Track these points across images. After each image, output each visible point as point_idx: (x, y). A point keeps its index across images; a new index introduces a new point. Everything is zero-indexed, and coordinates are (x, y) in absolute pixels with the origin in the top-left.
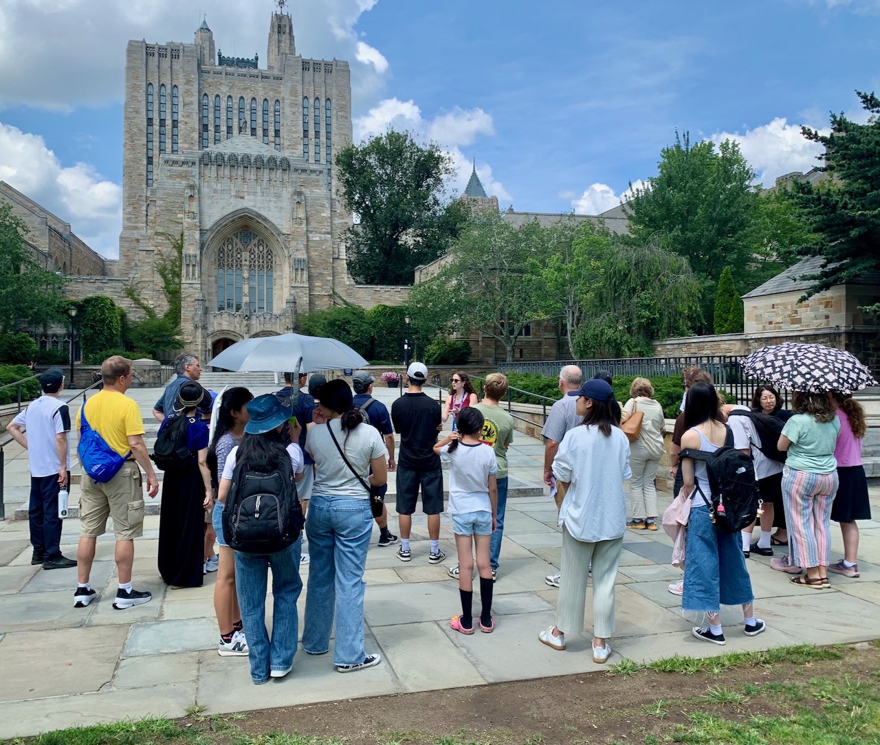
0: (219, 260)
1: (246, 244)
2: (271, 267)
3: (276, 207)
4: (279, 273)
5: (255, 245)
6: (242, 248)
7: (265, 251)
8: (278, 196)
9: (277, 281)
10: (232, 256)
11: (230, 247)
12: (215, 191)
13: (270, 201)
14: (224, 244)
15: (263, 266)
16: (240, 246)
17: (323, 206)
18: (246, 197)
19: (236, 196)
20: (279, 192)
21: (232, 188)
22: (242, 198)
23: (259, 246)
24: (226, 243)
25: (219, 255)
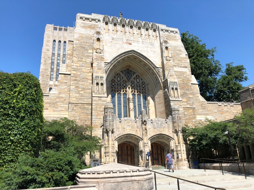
0: (112, 88)
1: (128, 78)
3: (151, 51)
4: (151, 96)
5: (134, 78)
6: (126, 80)
7: (141, 82)
8: (152, 44)
9: (150, 101)
10: (120, 85)
11: (119, 79)
12: (113, 39)
13: (148, 47)
16: (125, 78)
17: (181, 51)
18: (132, 44)
19: (126, 43)
20: (152, 42)
21: (124, 38)
22: (130, 44)
23: (136, 79)
24: (116, 77)
25: (112, 84)
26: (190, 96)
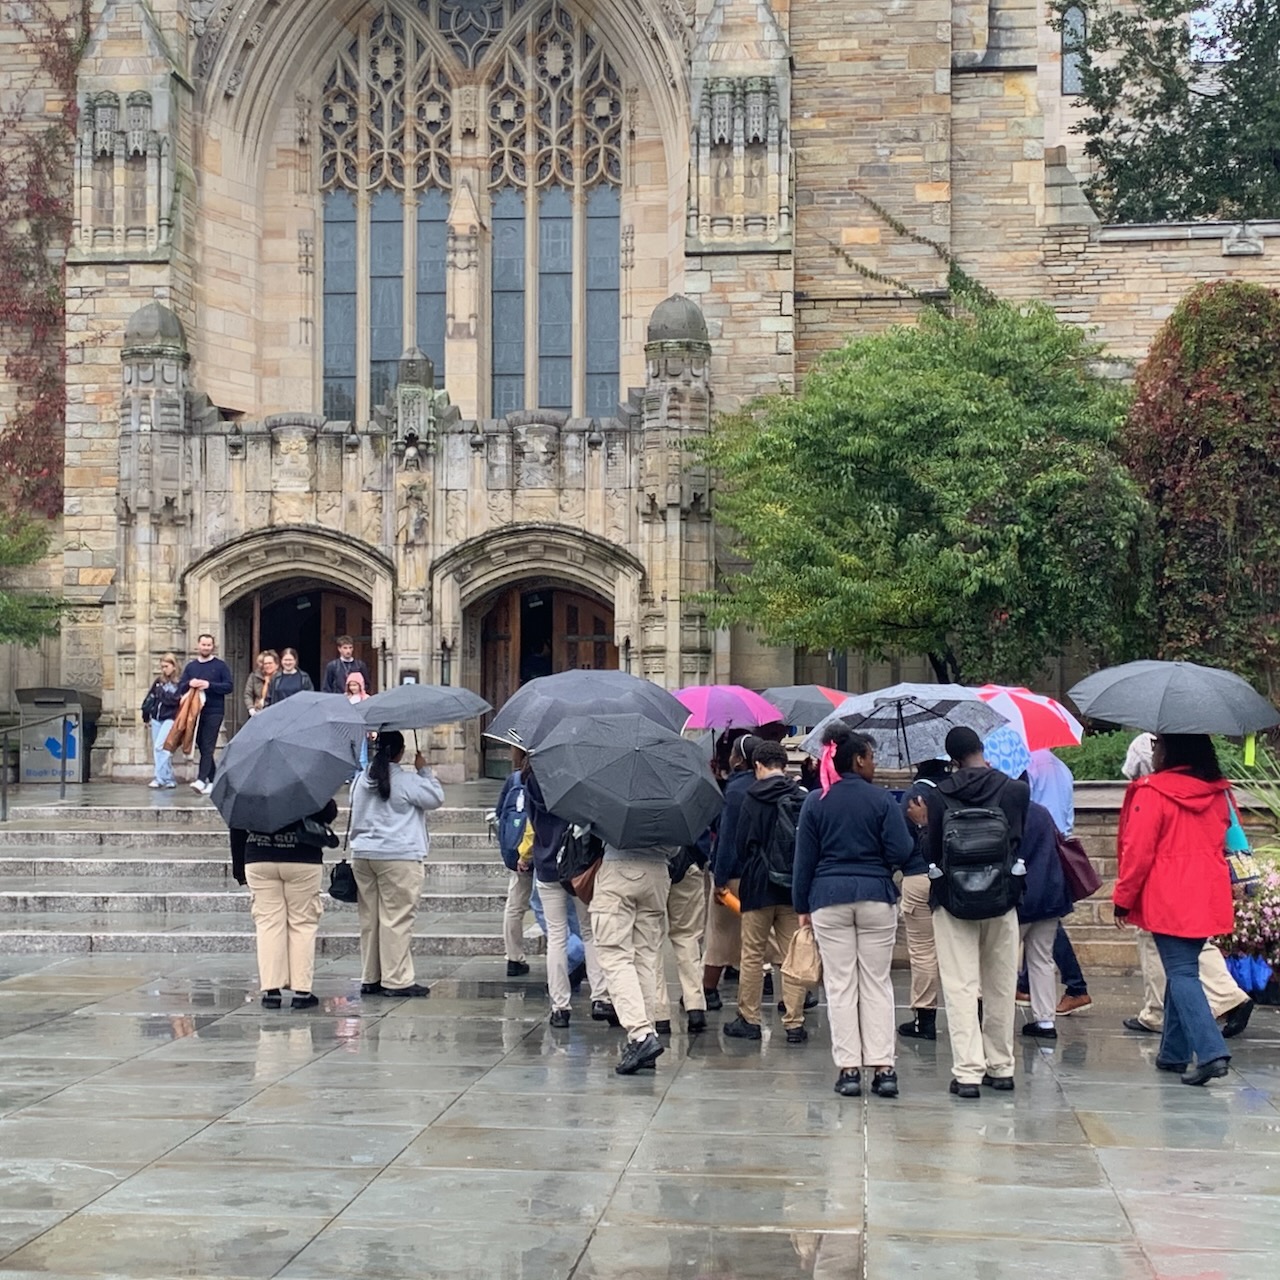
0: (328, 142)
1: (469, 39)
2: (613, 163)
4: (648, 196)
5: (520, 44)
6: (450, 62)
7: (577, 73)
9: (639, 241)
10: (398, 113)
11: (386, 66)
14: (353, 48)
15: (566, 165)
16: (439, 50)
23: (543, 46)
24: (364, 44)
25: (327, 111)
26: (924, 194)
